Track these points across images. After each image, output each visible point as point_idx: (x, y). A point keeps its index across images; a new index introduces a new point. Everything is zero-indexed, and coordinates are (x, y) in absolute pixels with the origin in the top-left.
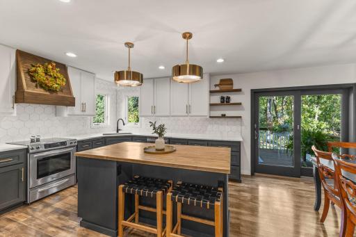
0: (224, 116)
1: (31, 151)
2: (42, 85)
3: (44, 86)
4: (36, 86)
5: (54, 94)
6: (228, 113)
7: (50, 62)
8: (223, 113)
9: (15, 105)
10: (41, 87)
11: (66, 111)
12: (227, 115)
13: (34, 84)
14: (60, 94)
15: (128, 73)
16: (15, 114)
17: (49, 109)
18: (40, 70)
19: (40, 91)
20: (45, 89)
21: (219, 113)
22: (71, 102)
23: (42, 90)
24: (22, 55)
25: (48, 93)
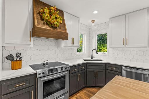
1: (38, 76)
3: (48, 23)
4: (44, 24)
5: (55, 30)
9: (32, 39)
10: (47, 24)
11: (63, 43)
13: (43, 22)
14: (59, 30)
16: (32, 46)
19: (46, 27)
20: (49, 26)
22: (65, 37)
23: (47, 26)
25: (51, 29)
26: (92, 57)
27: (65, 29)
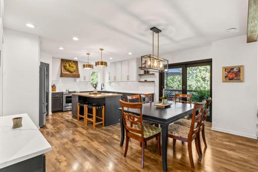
0: (146, 81)
2: (68, 71)
5: (72, 73)
6: (148, 79)
7: (70, 61)
8: (146, 79)
9: (61, 78)
11: (78, 80)
12: (148, 80)
13: (66, 70)
14: (74, 73)
15: (87, 65)
16: (61, 81)
17: (73, 79)
18: (67, 65)
19: (67, 73)
21: (143, 80)
22: (78, 76)
24: (63, 61)
25: (70, 73)
26: (102, 89)
27: (78, 72)
